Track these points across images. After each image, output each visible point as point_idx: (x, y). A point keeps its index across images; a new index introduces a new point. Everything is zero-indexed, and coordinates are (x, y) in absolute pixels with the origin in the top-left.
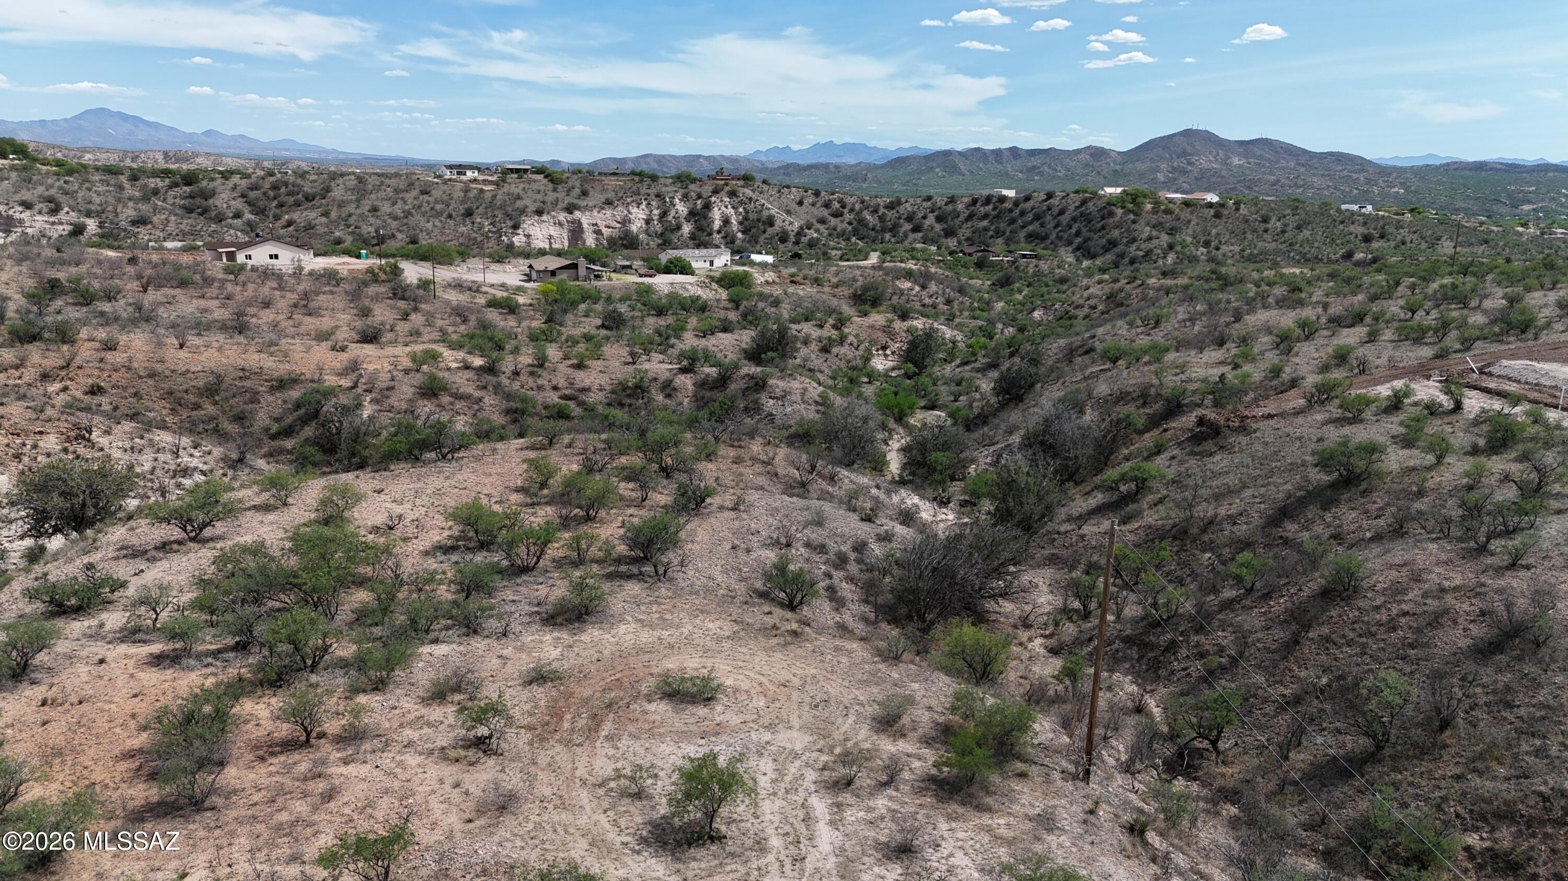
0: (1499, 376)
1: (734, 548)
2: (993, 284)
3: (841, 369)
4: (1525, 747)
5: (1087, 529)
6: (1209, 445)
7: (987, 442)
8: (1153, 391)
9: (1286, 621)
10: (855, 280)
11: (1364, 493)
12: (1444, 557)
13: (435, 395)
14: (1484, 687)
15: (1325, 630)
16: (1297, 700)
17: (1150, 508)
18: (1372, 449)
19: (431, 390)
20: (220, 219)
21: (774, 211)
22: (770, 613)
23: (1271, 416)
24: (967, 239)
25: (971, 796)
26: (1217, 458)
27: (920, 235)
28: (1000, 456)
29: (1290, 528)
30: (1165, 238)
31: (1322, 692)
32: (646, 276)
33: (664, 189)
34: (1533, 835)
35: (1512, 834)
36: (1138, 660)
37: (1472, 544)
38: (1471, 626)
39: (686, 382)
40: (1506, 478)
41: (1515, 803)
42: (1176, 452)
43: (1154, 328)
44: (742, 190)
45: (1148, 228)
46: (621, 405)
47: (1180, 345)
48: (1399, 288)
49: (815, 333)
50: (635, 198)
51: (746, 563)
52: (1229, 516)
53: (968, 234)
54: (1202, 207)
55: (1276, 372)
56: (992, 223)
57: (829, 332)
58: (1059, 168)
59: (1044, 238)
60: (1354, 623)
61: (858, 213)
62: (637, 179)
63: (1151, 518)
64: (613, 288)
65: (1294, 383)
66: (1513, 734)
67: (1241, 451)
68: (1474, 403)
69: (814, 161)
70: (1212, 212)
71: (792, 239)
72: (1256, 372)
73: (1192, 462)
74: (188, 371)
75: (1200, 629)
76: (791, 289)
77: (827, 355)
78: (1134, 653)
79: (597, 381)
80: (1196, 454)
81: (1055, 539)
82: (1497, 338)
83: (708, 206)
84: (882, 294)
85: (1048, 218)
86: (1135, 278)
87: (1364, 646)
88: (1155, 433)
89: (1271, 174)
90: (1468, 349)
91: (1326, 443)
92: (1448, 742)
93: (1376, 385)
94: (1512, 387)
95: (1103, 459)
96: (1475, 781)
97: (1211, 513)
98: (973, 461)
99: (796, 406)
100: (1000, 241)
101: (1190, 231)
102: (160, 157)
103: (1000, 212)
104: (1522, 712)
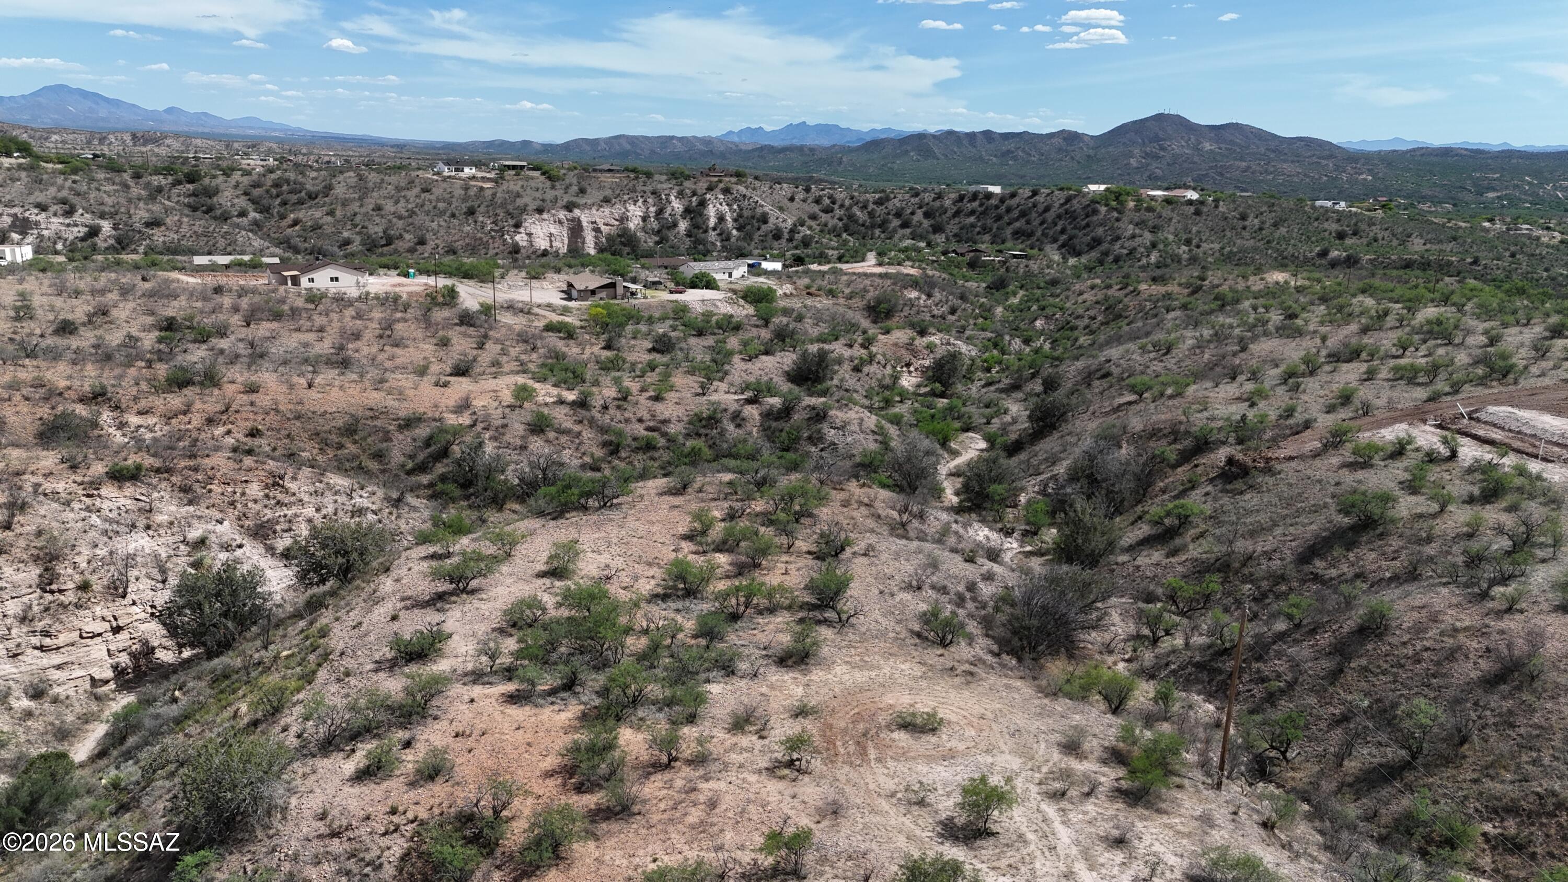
0: (1486, 423)
1: (881, 592)
2: (988, 287)
3: (872, 388)
4: (1525, 758)
5: (1140, 561)
6: (1239, 485)
7: (1031, 471)
8: (1182, 428)
9: (1330, 653)
10: (865, 290)
11: (1381, 536)
12: (1454, 600)
13: (542, 431)
14: (1492, 711)
15: (1364, 662)
16: (1344, 719)
17: (1193, 540)
18: (1386, 499)
19: (538, 427)
20: (225, 217)
21: (767, 208)
22: (941, 655)
23: (1291, 458)
24: (955, 235)
25: (1149, 802)
26: (1247, 497)
27: (908, 231)
28: (1046, 486)
29: (1319, 565)
30: (1148, 237)
31: (1365, 712)
32: (676, 292)
33: (659, 186)
34: (1533, 824)
35: (1516, 824)
36: (1209, 682)
37: (1476, 590)
38: (1480, 661)
39: (752, 412)
40: (1500, 530)
41: (1519, 800)
42: (1209, 488)
43: (1166, 354)
44: (736, 188)
45: (1131, 226)
46: (699, 435)
47: (1198, 376)
48: (1388, 318)
49: (847, 353)
50: (631, 195)
51: (895, 606)
52: (1265, 552)
53: (956, 230)
54: (1182, 204)
55: (1289, 412)
56: (978, 219)
57: (858, 352)
58: (1033, 153)
59: (1030, 235)
60: (1386, 655)
61: (847, 209)
62: (632, 175)
63: (1195, 551)
64: (650, 306)
65: (1307, 425)
66: (1516, 748)
67: (1269, 491)
68: (1469, 451)
69: (786, 143)
70: (1192, 209)
71: (786, 236)
72: (1270, 409)
73: (1226, 500)
74: (326, 412)
75: (1259, 659)
76: (809, 302)
77: (859, 374)
78: (1204, 676)
79: (675, 413)
80: (1228, 492)
81: (1113, 570)
82: (1482, 382)
83: (703, 204)
84: (895, 305)
85: (1034, 215)
86: (1127, 285)
87: (1395, 675)
88: (1186, 467)
89: (1242, 159)
90: (1456, 392)
91: (1343, 487)
92: (1467, 753)
93: (1380, 428)
94: (1497, 435)
95: (1141, 492)
96: (1488, 784)
97: (1251, 548)
98: (1023, 489)
99: (855, 435)
100: (987, 237)
101: (1172, 229)
102: (128, 138)
103: (987, 209)
104: (1522, 730)
